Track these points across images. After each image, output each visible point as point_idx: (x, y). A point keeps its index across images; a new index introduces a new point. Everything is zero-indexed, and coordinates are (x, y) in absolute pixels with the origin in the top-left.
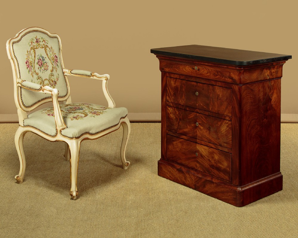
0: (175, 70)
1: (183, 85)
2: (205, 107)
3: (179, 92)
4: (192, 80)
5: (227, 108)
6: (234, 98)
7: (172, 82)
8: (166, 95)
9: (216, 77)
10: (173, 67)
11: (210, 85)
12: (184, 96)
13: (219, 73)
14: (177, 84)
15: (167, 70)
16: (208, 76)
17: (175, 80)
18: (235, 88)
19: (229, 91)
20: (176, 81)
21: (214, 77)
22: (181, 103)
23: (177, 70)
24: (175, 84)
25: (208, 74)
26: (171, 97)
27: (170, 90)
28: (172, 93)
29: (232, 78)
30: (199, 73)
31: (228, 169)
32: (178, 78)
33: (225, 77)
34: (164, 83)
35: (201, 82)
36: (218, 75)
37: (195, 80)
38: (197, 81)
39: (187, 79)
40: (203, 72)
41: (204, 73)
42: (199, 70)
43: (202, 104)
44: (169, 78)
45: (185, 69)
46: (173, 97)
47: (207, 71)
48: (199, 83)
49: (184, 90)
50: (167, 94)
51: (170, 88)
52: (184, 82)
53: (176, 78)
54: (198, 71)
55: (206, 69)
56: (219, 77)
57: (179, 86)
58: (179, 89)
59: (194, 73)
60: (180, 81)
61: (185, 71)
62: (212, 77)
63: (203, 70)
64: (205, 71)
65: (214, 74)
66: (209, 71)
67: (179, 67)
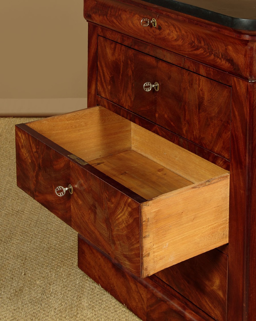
0: (113, 22)
1: (129, 61)
2: (172, 123)
3: (121, 77)
4: (147, 51)
5: (219, 135)
6: (236, 113)
7: (109, 51)
8: (97, 78)
9: (195, 52)
10: (109, 12)
11: (184, 71)
12: (130, 86)
13: (203, 44)
14: (117, 55)
15: (97, 19)
16: (179, 46)
17: (113, 46)
18: (238, 88)
19: (225, 93)
20: (115, 49)
21: (192, 51)
22: (125, 104)
23: (115, 21)
24: (113, 54)
25: (180, 42)
26: (106, 86)
27: (105, 69)
28: (108, 77)
29: (230, 61)
30: (160, 37)
31: (221, 294)
32: (119, 41)
33: (215, 55)
34: (93, 51)
35: (164, 59)
36: (201, 47)
37: (152, 53)
38: (158, 55)
39: (136, 47)
40: (169, 34)
41: (170, 37)
42: (159, 28)
43: (166, 116)
44: (102, 39)
45: (132, 23)
46: (109, 87)
47: (176, 33)
48: (162, 60)
49: (130, 73)
50: (99, 78)
51: (103, 64)
52: (131, 52)
53: (117, 42)
54: (158, 31)
55: (175, 28)
56: (202, 52)
57: (120, 62)
58: (121, 70)
59: (150, 35)
60: (123, 50)
61: (133, 26)
62: (188, 51)
63: (169, 30)
64: (172, 32)
65: (191, 44)
66: (181, 33)
67: (120, 15)
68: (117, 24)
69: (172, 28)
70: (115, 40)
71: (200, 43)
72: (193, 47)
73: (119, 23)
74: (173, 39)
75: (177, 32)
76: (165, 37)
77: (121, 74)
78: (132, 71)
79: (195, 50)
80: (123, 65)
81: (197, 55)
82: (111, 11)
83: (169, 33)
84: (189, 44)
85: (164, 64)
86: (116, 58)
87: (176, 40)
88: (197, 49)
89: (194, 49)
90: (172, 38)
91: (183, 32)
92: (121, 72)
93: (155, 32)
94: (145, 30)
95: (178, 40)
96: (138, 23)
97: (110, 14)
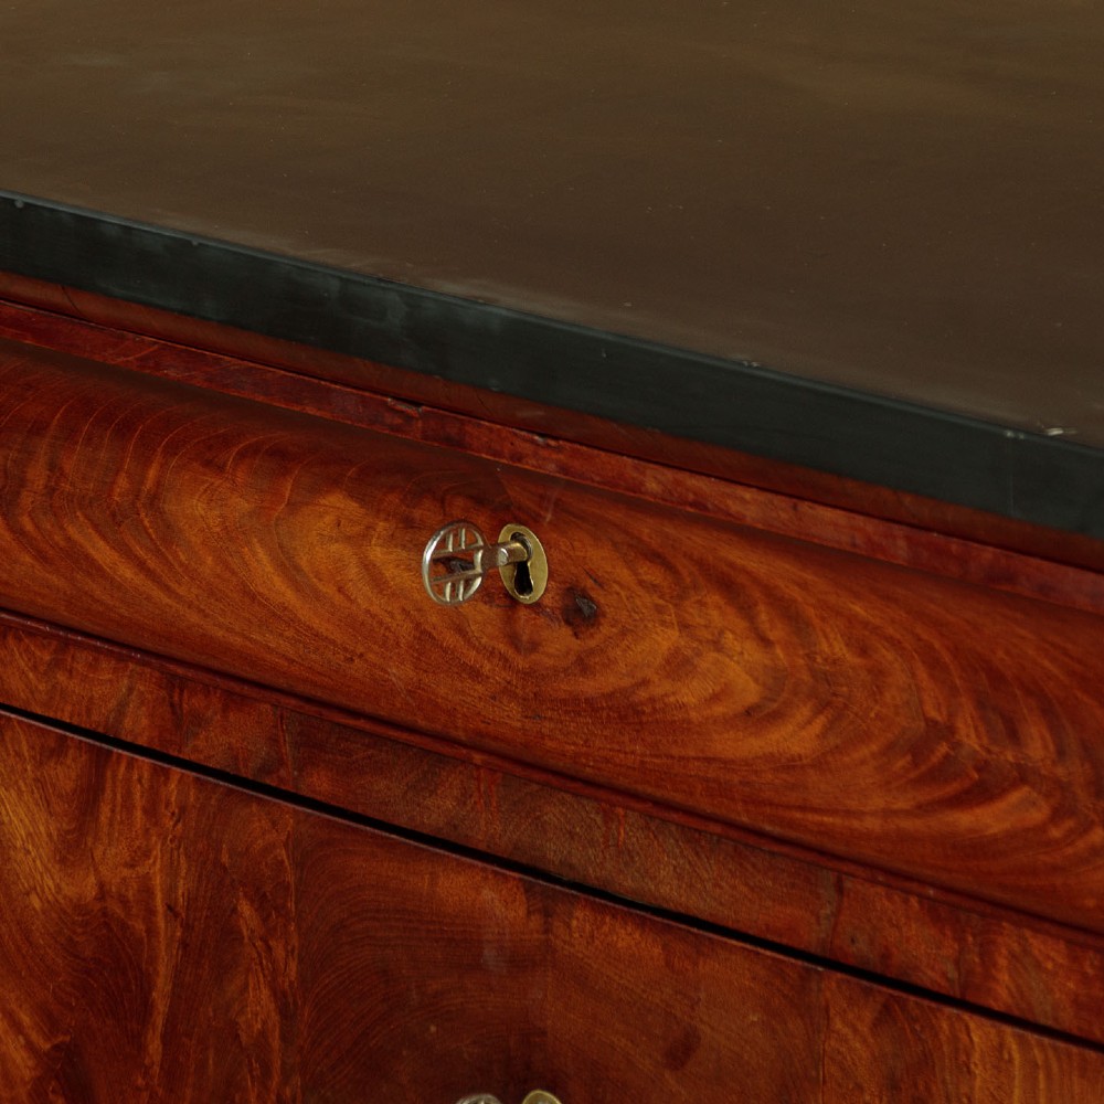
0: (77, 558)
1: (246, 909)
3: (155, 1047)
4: (438, 809)
7: (24, 824)
9: (964, 820)
10: (37, 475)
13: (1037, 745)
14: (110, 857)
16: (790, 765)
17: (67, 773)
20: (88, 799)
21: (922, 809)
23: (102, 552)
24: (72, 849)
25: (797, 736)
28: (17, 1056)
30: (589, 686)
36: (1022, 776)
38: (554, 851)
39: (319, 783)
40: (678, 665)
41: (690, 693)
42: (577, 609)
45: (288, 567)
47: (753, 653)
48: (601, 896)
49: (258, 1008)
52: (263, 829)
53: (105, 741)
54: (559, 641)
55: (747, 611)
56: (1037, 815)
57: (151, 912)
58: (162, 986)
59: (475, 674)
60: (183, 809)
61: (290, 597)
62: (888, 813)
63: (684, 626)
64: (717, 645)
65: (917, 750)
66: (810, 657)
67: (154, 499)
68: (127, 572)
69: (713, 612)
70: (96, 720)
71: (1014, 735)
72: (935, 776)
73: (141, 566)
74: (718, 710)
75: (765, 642)
76: (643, 694)
77: (159, 1021)
78: (278, 995)
79: (959, 801)
80: (184, 945)
81: (977, 848)
82: (53, 467)
83: (676, 652)
84: (889, 749)
85: (625, 936)
86: (101, 885)
87: (756, 717)
88: (981, 792)
89: (952, 788)
90: (715, 698)
91: (833, 645)
92: (161, 1006)
93: (534, 646)
94: (423, 635)
95: (776, 717)
96: (353, 571)
97: (51, 491)
